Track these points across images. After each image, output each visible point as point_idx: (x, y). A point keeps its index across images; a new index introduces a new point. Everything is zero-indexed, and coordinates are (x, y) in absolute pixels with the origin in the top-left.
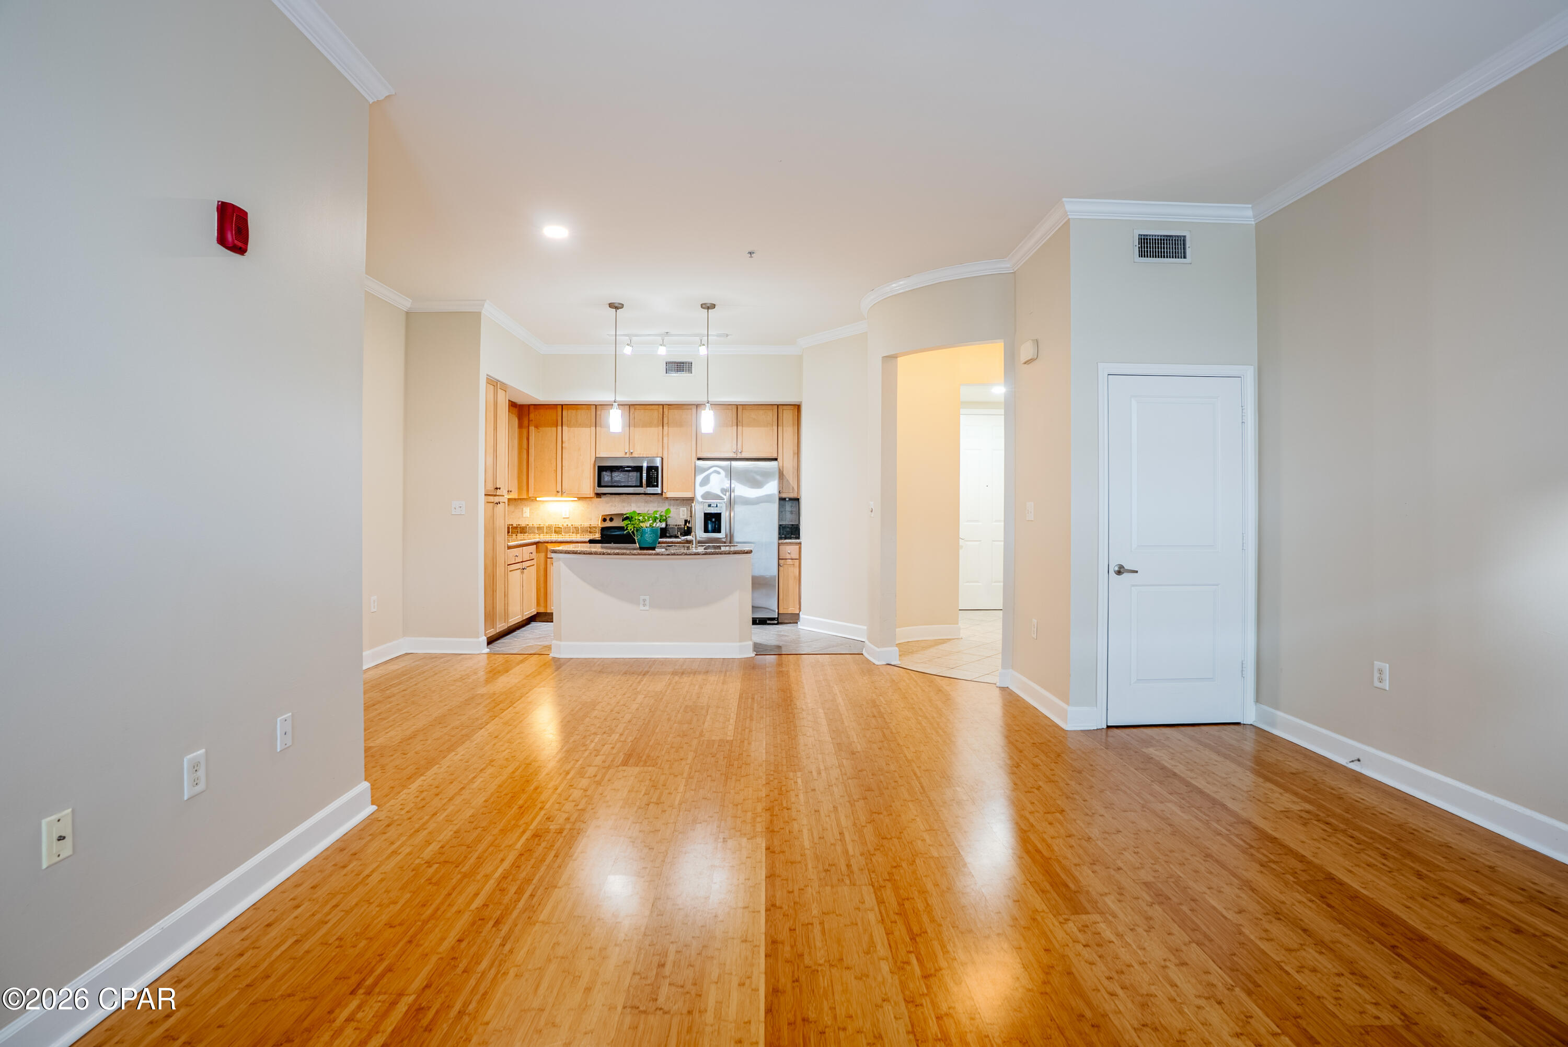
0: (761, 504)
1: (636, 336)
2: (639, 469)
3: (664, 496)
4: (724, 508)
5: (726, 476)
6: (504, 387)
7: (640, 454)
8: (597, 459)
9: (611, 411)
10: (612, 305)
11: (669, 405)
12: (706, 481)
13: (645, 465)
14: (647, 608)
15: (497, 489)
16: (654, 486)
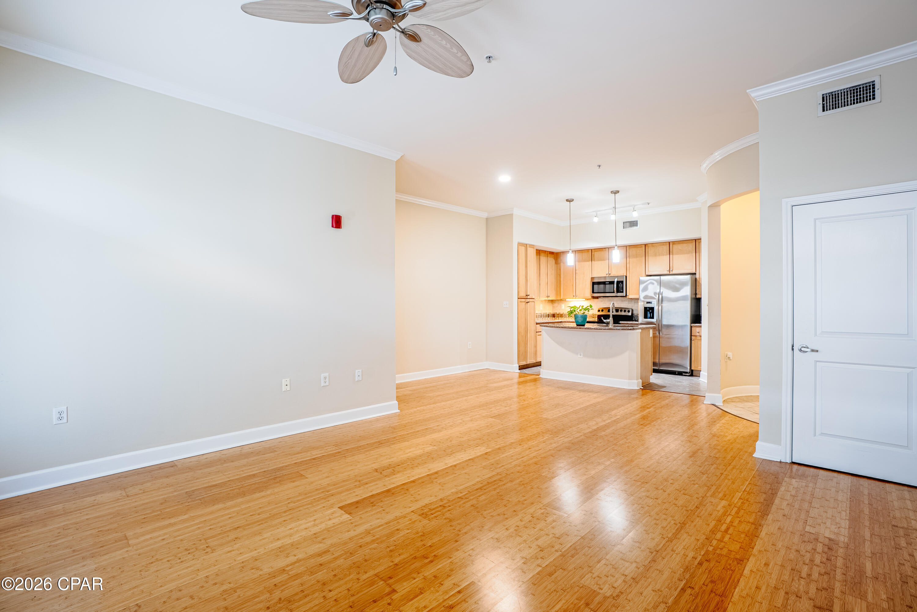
0: (679, 302)
1: (599, 211)
2: (612, 283)
3: (627, 297)
4: (656, 304)
5: (658, 285)
6: (532, 246)
7: (614, 274)
8: (592, 278)
9: (568, 255)
10: (567, 200)
11: (629, 246)
12: (645, 289)
13: (616, 280)
14: (582, 356)
15: (527, 295)
16: (621, 292)
